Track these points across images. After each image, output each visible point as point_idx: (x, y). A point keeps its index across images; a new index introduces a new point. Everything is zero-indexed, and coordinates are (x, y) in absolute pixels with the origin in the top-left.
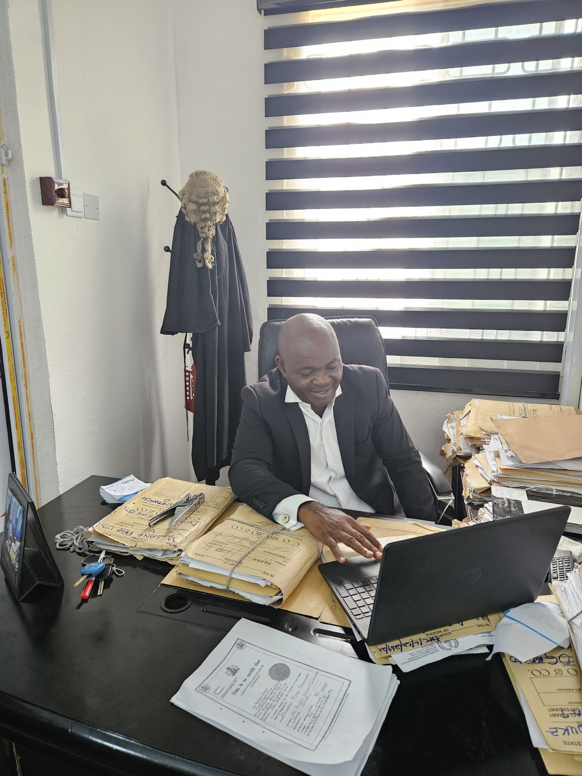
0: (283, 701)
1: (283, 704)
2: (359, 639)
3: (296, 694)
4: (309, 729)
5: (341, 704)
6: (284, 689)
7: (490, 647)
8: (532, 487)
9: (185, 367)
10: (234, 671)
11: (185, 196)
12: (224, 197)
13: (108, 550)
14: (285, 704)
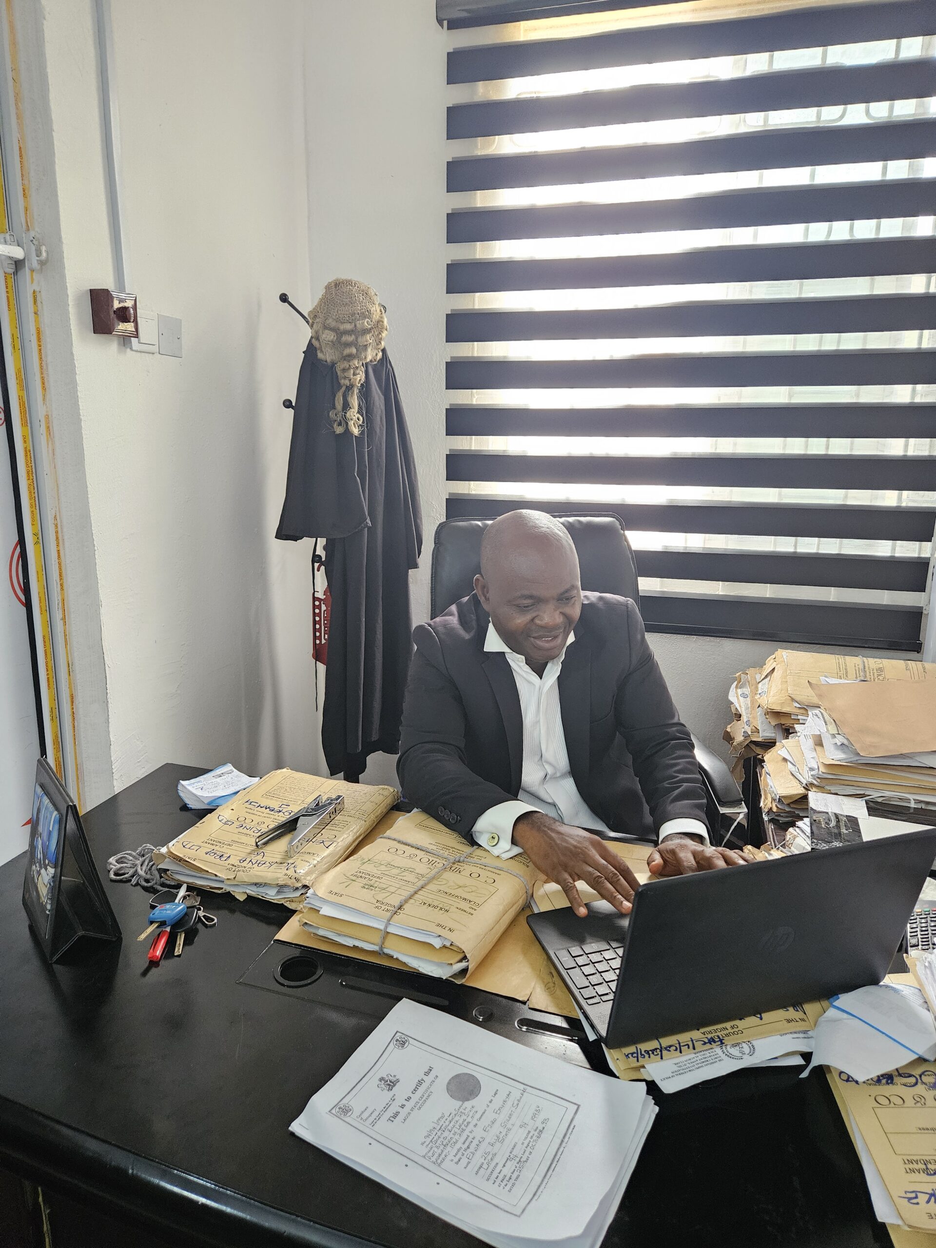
0: (469, 1134)
1: (470, 1139)
2: (592, 1037)
3: (490, 1123)
4: (512, 1181)
5: (562, 1141)
6: (471, 1115)
7: (807, 1056)
8: (875, 795)
9: (314, 591)
10: (390, 1084)
11: (318, 320)
12: (380, 322)
13: (192, 883)
14: (473, 1139)
